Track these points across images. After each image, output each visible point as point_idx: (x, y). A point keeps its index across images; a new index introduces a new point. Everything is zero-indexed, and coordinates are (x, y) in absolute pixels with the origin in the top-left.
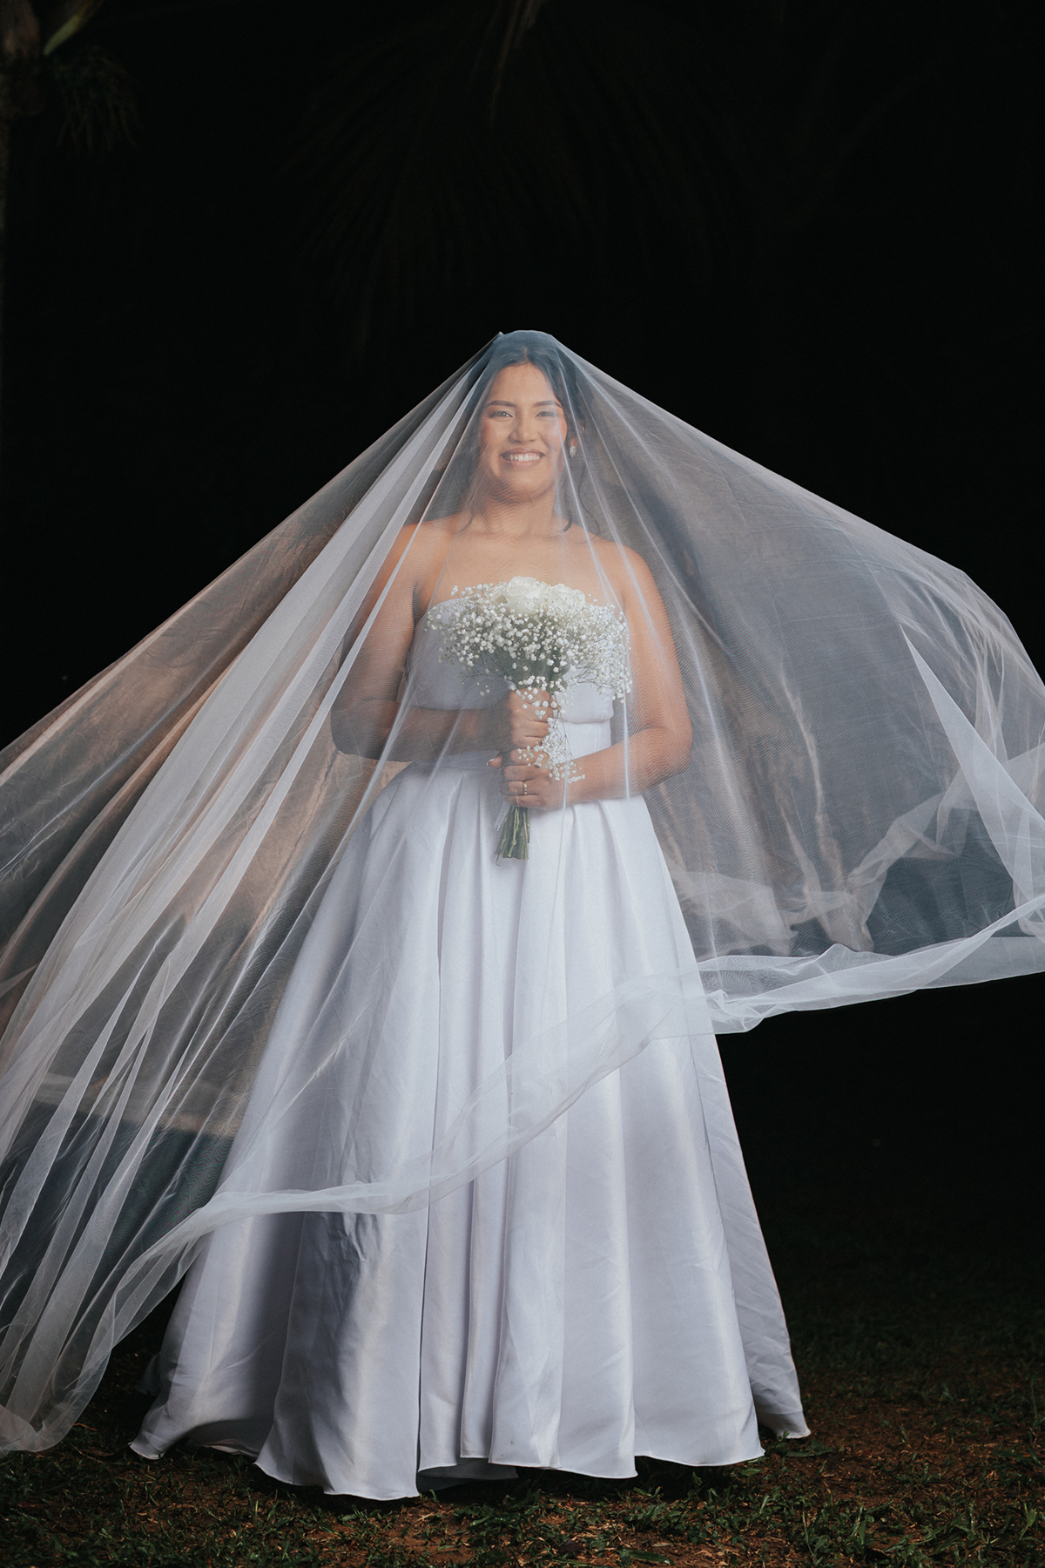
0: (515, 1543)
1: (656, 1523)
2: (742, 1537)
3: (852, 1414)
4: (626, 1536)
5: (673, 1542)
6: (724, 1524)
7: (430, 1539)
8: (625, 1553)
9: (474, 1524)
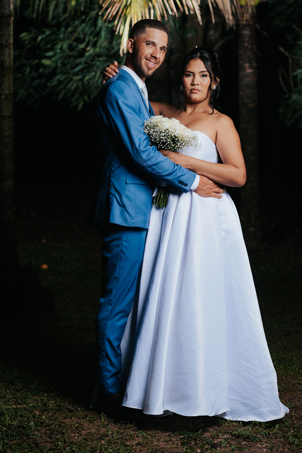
0: (196, 444)
1: (242, 435)
2: (270, 439)
3: (298, 391)
4: (232, 440)
5: (248, 442)
6: (263, 434)
7: (167, 443)
8: (233, 447)
9: (182, 437)
